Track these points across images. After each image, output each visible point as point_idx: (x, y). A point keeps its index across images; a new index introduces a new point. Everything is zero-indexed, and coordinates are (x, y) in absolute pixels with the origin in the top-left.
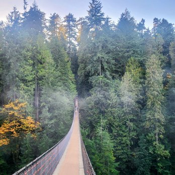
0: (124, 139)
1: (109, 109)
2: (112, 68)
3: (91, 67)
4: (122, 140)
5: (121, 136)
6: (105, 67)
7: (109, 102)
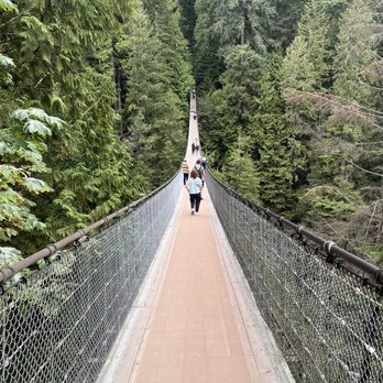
0: (282, 170)
1: (256, 116)
2: (269, 27)
3: (224, 25)
4: (277, 172)
5: (277, 165)
6: (254, 25)
7: (258, 100)
